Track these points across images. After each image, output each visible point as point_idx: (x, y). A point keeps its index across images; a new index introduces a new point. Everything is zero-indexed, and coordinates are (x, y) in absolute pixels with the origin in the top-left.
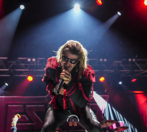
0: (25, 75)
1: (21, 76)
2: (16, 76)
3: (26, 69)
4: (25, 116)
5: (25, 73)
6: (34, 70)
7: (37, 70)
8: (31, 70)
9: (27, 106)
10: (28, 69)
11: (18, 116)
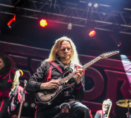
0: (35, 17)
1: (30, 17)
2: (24, 16)
3: (38, 9)
4: (28, 71)
5: (36, 15)
6: (48, 13)
7: (52, 14)
8: (44, 12)
9: (32, 59)
10: (40, 10)
11: (20, 73)
